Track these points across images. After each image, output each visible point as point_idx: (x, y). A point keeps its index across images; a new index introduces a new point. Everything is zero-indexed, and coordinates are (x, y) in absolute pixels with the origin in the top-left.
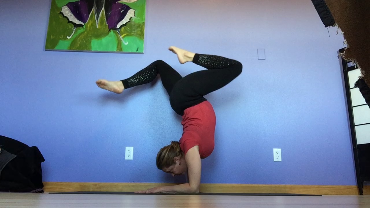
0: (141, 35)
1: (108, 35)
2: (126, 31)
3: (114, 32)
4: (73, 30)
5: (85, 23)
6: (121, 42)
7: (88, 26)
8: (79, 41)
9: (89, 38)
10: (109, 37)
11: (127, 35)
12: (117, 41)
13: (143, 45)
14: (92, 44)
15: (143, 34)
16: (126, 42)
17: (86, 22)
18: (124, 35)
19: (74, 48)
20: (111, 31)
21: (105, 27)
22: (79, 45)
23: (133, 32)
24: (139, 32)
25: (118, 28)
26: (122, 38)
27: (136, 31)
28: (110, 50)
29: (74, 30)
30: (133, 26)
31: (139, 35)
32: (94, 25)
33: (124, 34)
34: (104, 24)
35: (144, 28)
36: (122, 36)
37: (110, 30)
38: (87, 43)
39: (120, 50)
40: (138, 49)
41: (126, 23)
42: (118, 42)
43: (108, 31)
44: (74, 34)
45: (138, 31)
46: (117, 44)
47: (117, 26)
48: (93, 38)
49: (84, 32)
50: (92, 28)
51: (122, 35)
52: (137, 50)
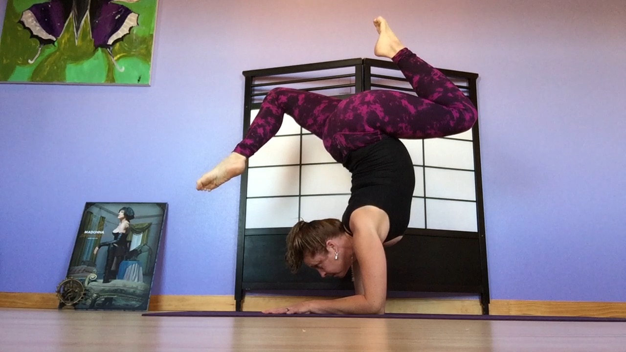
0: (146, 56)
1: (93, 57)
2: (122, 50)
3: (102, 51)
4: (38, 50)
5: (58, 38)
6: (113, 68)
7: (62, 42)
8: (47, 67)
9: (62, 62)
10: (95, 59)
11: (123, 56)
12: (108, 66)
13: (150, 72)
14: (67, 72)
15: (151, 54)
16: (122, 68)
17: (59, 36)
18: (118, 56)
19: (38, 79)
20: (98, 50)
21: (88, 44)
22: (46, 73)
23: (134, 50)
24: (143, 51)
25: (109, 45)
26: (116, 60)
27: (138, 49)
28: (95, 81)
29: (40, 49)
30: (134, 41)
31: (143, 55)
32: (71, 41)
33: (120, 54)
34: (88, 38)
35: (152, 44)
36: (115, 58)
37: (96, 47)
38: (59, 70)
39: (111, 79)
40: (140, 78)
41: (123, 37)
42: (108, 68)
43: (92, 51)
44: (39, 57)
45: (142, 49)
46: (107, 71)
47: (107, 42)
48: (68, 62)
49: (56, 52)
50: (68, 45)
51: (116, 55)
52: (139, 80)
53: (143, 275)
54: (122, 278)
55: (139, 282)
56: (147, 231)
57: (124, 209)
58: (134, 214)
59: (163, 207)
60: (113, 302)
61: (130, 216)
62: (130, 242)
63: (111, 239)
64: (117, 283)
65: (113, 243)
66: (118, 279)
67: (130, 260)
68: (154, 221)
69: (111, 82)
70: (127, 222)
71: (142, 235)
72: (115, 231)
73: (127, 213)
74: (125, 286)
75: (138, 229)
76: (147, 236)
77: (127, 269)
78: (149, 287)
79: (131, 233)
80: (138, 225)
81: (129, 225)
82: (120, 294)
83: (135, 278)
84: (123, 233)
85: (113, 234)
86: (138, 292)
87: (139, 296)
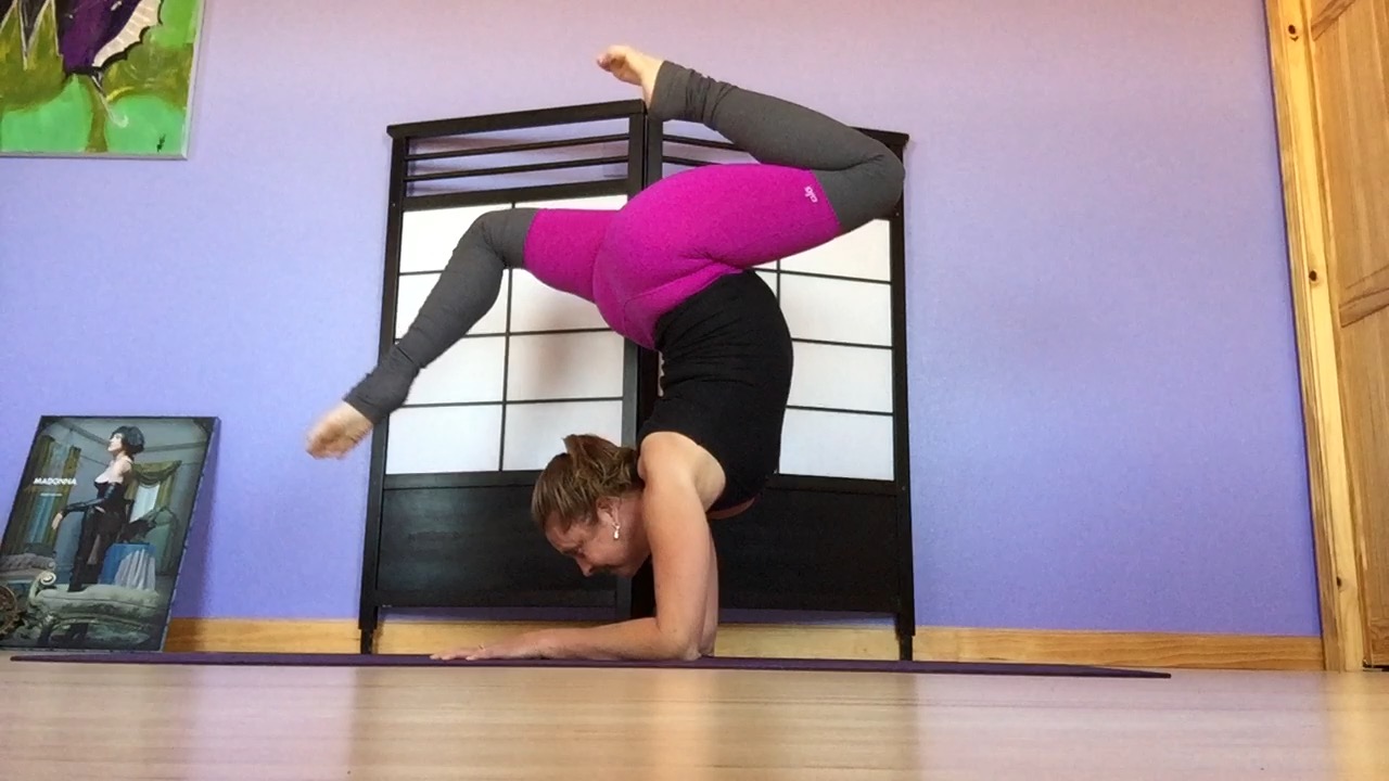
0: (177, 93)
1: (60, 96)
2: (124, 79)
3: (81, 82)
6: (104, 119)
10: (62, 98)
11: (127, 93)
12: (92, 114)
13: (186, 128)
15: (187, 90)
16: (123, 119)
18: (116, 93)
20: (71, 80)
21: (51, 66)
23: (151, 80)
24: (171, 82)
25: (97, 68)
26: (110, 102)
27: (158, 78)
28: (63, 147)
30: (151, 59)
31: (171, 90)
32: (13, 58)
33: (116, 88)
34: (51, 53)
35: (190, 66)
36: (110, 97)
37: (68, 74)
39: (98, 144)
40: (162, 141)
41: (126, 50)
42: (94, 120)
43: (59, 81)
45: (168, 77)
46: (90, 124)
47: (92, 62)
51: (110, 93)
52: (159, 147)
53: (157, 574)
54: (111, 582)
55: (147, 590)
56: (169, 479)
57: (121, 430)
58: (143, 442)
59: (208, 426)
60: (89, 634)
61: (132, 446)
62: (132, 503)
63: (91, 496)
64: (98, 592)
65: (94, 506)
66: (102, 582)
67: (130, 543)
68: (187, 457)
69: (98, 151)
70: (126, 458)
71: (158, 487)
72: (100, 480)
73: (130, 440)
74: (114, 598)
75: (151, 474)
76: (170, 491)
77: (122, 562)
78: (167, 602)
79: (135, 483)
80: (150, 465)
81: (133, 465)
82: (104, 616)
83: (138, 581)
84: (117, 484)
85: (96, 484)
86: (143, 611)
87: (145, 620)
